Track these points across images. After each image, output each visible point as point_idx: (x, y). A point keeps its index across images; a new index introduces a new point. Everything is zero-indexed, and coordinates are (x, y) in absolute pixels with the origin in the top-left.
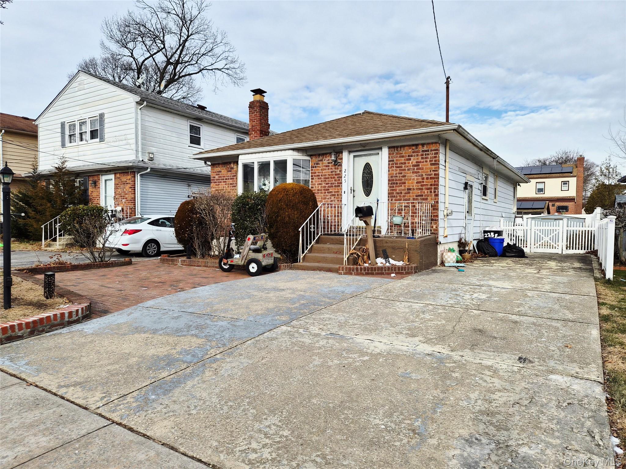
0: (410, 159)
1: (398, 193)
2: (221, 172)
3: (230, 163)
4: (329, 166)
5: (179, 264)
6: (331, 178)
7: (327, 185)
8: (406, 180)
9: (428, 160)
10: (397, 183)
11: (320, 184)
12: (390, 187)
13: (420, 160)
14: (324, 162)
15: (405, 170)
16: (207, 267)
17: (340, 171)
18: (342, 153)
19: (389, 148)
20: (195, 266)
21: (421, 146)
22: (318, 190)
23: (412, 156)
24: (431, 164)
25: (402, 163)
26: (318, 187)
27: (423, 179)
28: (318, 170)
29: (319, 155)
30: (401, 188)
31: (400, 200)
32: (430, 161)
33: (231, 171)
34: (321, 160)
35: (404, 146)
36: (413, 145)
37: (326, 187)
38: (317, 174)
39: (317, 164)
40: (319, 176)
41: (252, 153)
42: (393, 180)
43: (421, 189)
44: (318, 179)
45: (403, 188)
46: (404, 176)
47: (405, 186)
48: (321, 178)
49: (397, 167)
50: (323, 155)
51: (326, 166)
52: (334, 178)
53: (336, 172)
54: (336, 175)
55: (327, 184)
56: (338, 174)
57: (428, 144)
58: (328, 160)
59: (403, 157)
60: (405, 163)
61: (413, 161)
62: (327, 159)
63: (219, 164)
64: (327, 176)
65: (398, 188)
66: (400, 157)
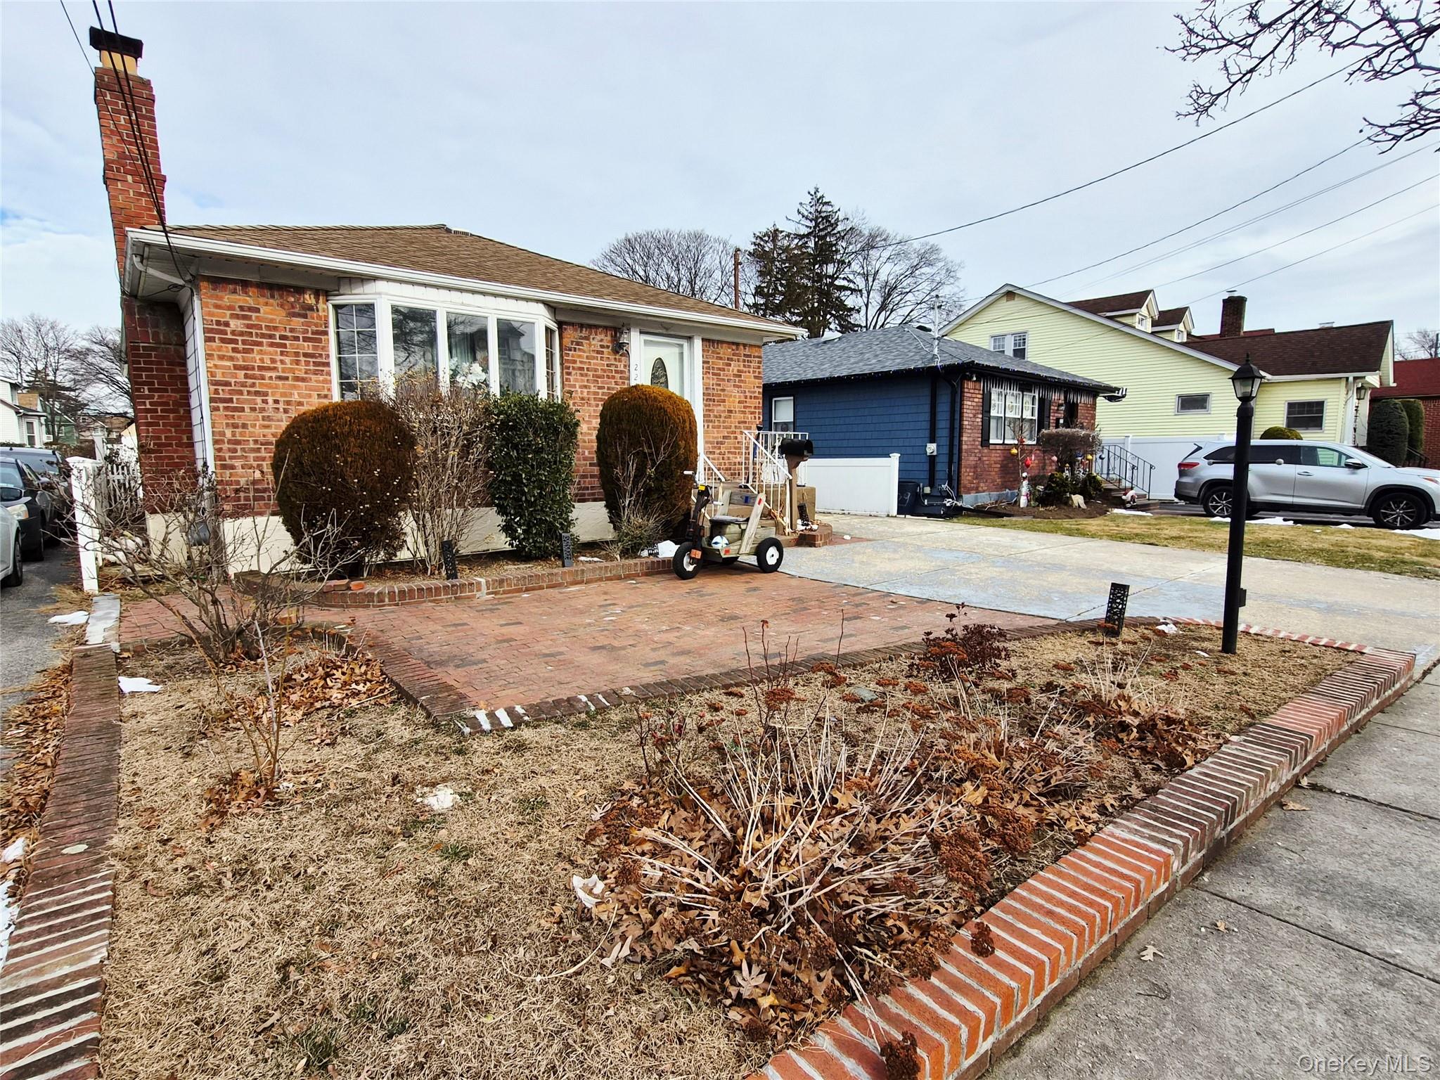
0: (730, 365)
1: (716, 417)
2: (258, 310)
3: (300, 290)
4: (602, 353)
6: (608, 377)
7: (600, 391)
8: (726, 396)
9: (751, 370)
10: (714, 401)
11: (585, 387)
12: (706, 405)
13: (742, 368)
14: (593, 342)
15: (724, 380)
17: (625, 366)
18: (629, 330)
19: (703, 340)
21: (742, 347)
22: (583, 399)
23: (732, 360)
24: (756, 377)
25: (719, 369)
26: (582, 392)
27: (746, 397)
28: (580, 356)
29: (582, 326)
30: (719, 408)
31: (719, 427)
32: (754, 372)
33: (305, 316)
34: (587, 338)
35: (722, 342)
36: (733, 343)
37: (598, 393)
38: (578, 365)
39: (578, 344)
40: (582, 369)
42: (709, 394)
43: (744, 412)
44: (582, 375)
45: (722, 408)
46: (723, 390)
47: (725, 406)
48: (586, 375)
49: (713, 374)
50: (590, 327)
51: (598, 352)
52: (613, 377)
53: (616, 366)
54: (617, 372)
55: (600, 388)
56: (622, 372)
57: (751, 346)
58: (602, 340)
59: (721, 358)
60: (724, 370)
61: (734, 367)
62: (599, 337)
63: (245, 284)
64: (599, 373)
65: (715, 408)
66: (717, 358)
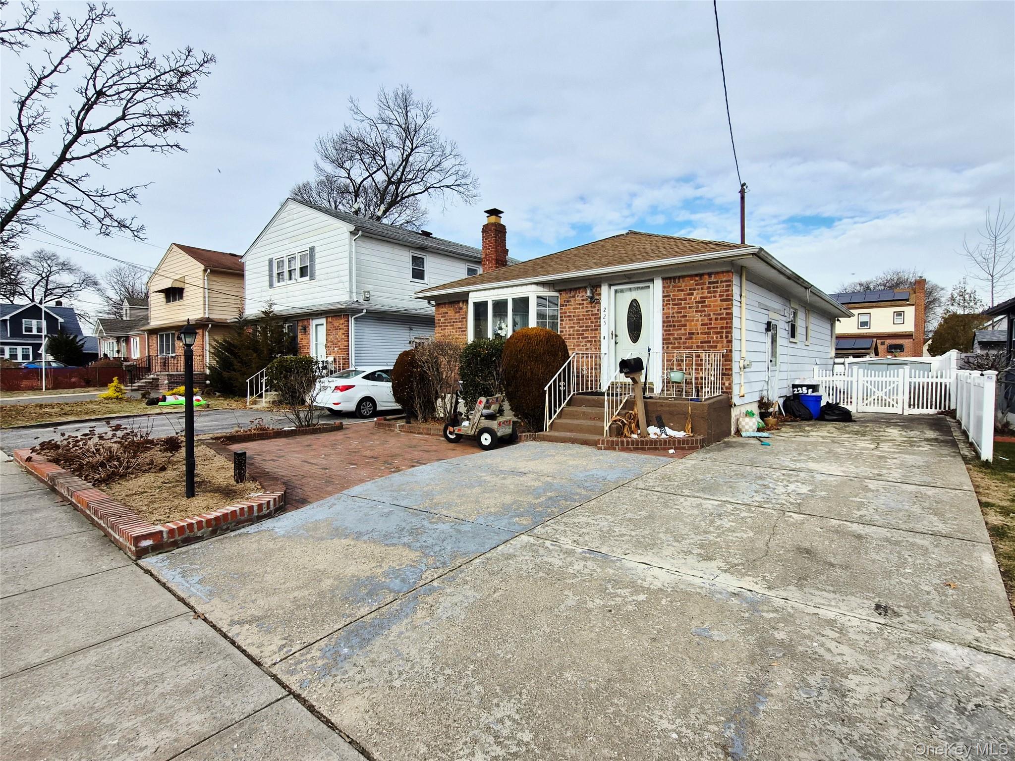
0: (692, 294)
1: (676, 339)
2: (447, 313)
3: (458, 302)
4: (583, 304)
5: (397, 430)
6: (587, 319)
7: (581, 329)
8: (688, 321)
9: (717, 295)
10: (674, 326)
11: (572, 327)
12: (665, 331)
13: (706, 294)
14: (577, 299)
15: (685, 308)
16: (429, 434)
17: (598, 310)
18: (600, 287)
19: (663, 279)
20: (415, 433)
21: (706, 277)
22: (570, 335)
23: (694, 289)
24: (722, 300)
25: (681, 299)
26: (569, 331)
27: (711, 319)
28: (569, 309)
29: (571, 290)
30: (680, 332)
31: (679, 348)
32: (721, 296)
33: (459, 312)
34: (574, 297)
35: (683, 277)
36: (696, 275)
37: (579, 331)
38: (568, 314)
39: (568, 301)
40: (570, 316)
41: (485, 290)
42: (669, 322)
43: (709, 333)
44: (570, 320)
45: (683, 331)
46: (685, 316)
47: (685, 330)
48: (573, 320)
49: (674, 304)
50: (576, 289)
51: (580, 304)
52: (590, 319)
53: (592, 311)
54: (592, 315)
55: (580, 327)
56: (596, 314)
57: (718, 273)
58: (583, 296)
59: (682, 291)
60: (685, 299)
61: (696, 295)
62: (581, 295)
63: (445, 304)
64: (581, 317)
65: (676, 333)
66: (678, 291)
